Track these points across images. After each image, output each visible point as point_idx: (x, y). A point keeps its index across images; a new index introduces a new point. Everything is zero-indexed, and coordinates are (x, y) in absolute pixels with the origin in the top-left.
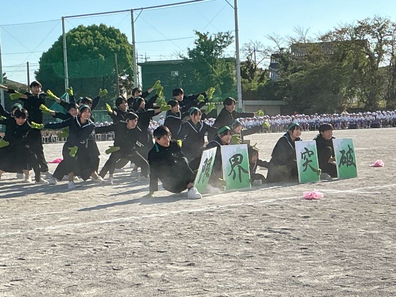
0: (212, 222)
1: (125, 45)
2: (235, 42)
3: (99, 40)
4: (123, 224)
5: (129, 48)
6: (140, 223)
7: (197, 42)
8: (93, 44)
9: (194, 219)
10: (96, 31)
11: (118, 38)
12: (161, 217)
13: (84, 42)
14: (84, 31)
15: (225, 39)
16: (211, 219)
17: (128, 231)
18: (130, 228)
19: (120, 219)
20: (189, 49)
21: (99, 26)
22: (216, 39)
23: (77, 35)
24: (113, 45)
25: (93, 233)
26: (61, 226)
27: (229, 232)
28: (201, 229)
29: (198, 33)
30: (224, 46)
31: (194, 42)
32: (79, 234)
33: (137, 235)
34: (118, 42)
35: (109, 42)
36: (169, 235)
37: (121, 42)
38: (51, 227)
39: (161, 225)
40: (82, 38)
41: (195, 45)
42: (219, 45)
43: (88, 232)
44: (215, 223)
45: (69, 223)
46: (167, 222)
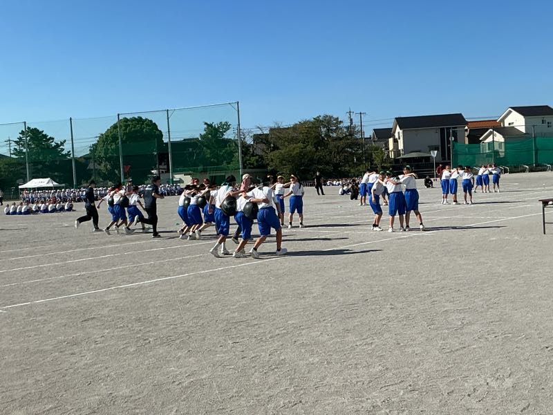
1: (157, 131)
15: (225, 127)
20: (201, 134)
21: (137, 118)
22: (218, 127)
29: (206, 124)
30: (225, 132)
41: (205, 131)
42: (221, 131)
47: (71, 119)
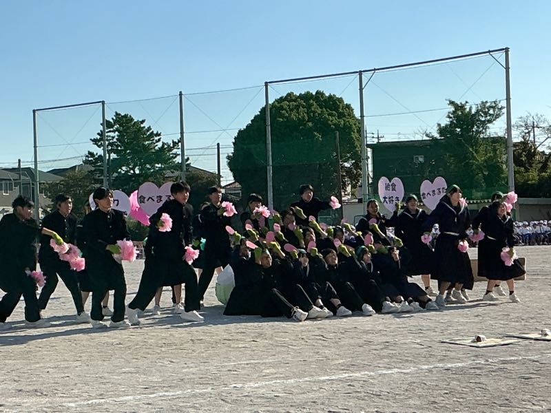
0: (480, 386)
1: (350, 120)
2: (505, 114)
3: (314, 112)
4: (352, 384)
5: (355, 125)
6: (376, 381)
7: (452, 116)
8: (307, 118)
9: (453, 379)
10: (311, 101)
11: (341, 110)
12: (405, 374)
13: (294, 116)
14: (295, 101)
15: (491, 112)
16: (478, 381)
17: (359, 395)
18: (362, 390)
19: (347, 375)
20: (439, 125)
21: (314, 94)
22: (478, 112)
23: (285, 107)
24: (334, 120)
25: (311, 395)
26: (267, 383)
27: (507, 402)
28: (464, 396)
29: (452, 103)
30: (490, 121)
31: (446, 115)
32: (291, 396)
33: (374, 402)
34: (341, 115)
35: (329, 115)
36: (418, 403)
37: (345, 116)
38: (252, 384)
39: (406, 386)
40: (292, 110)
41: (448, 119)
42: (483, 119)
43: (304, 393)
44: (484, 386)
45: (276, 378)
46: (414, 383)
47: (181, 94)
